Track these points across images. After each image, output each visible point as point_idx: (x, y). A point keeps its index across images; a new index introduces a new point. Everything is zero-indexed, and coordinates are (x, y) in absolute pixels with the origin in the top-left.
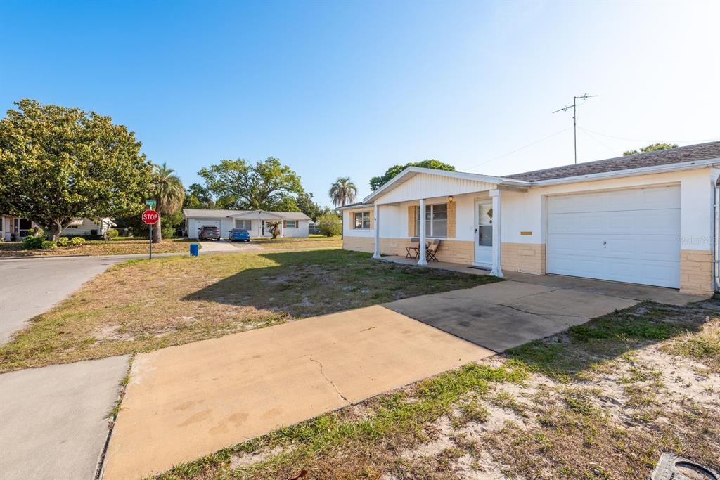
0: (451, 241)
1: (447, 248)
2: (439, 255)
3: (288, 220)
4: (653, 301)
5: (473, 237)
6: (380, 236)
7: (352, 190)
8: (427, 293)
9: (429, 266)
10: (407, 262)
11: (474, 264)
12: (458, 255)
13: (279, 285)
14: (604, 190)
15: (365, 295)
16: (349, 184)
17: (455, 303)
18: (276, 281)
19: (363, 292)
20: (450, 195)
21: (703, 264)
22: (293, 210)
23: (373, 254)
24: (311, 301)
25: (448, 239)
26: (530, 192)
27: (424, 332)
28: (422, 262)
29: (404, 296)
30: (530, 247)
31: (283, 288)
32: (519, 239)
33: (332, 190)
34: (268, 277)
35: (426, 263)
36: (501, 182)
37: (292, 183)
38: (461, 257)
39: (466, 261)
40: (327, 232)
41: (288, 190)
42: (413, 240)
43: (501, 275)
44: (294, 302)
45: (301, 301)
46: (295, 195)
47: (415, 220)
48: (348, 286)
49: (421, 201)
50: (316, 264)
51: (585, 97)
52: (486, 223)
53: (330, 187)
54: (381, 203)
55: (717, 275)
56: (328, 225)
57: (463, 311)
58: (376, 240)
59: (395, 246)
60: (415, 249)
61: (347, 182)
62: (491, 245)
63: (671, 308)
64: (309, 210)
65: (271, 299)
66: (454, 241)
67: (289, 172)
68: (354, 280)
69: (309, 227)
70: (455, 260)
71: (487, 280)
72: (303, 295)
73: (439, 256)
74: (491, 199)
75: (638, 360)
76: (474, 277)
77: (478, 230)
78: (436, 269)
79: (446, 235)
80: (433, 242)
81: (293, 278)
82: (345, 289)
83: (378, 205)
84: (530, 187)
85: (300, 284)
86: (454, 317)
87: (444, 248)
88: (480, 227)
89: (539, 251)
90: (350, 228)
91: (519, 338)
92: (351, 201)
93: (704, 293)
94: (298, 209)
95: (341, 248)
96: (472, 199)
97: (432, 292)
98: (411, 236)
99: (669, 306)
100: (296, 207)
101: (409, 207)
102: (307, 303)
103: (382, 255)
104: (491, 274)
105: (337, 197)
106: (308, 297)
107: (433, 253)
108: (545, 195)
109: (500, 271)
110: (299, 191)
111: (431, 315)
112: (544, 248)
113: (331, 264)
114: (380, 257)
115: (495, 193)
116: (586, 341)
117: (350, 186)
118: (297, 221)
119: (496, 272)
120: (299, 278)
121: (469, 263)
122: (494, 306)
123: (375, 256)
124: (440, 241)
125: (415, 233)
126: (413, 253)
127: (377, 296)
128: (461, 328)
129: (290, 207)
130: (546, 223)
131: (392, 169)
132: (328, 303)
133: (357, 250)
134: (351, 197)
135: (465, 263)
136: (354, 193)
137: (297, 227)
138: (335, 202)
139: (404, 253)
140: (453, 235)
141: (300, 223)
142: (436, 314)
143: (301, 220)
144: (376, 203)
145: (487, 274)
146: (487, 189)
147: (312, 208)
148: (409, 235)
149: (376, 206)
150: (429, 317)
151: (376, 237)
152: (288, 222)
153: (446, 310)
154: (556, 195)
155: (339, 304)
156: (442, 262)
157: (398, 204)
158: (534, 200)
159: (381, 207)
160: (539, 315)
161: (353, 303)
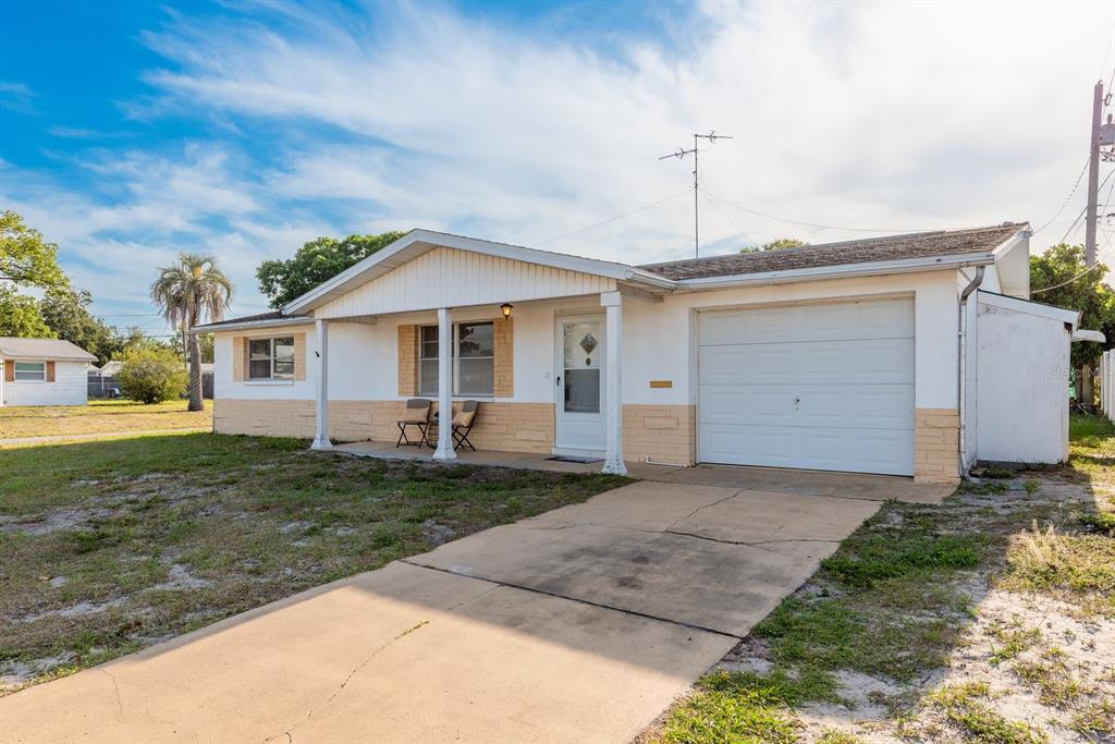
0: (504, 405)
1: (493, 419)
2: (476, 436)
3: (17, 360)
4: (899, 499)
5: (553, 394)
6: (331, 397)
7: (220, 286)
8: (499, 522)
9: (463, 461)
10: (407, 455)
11: (555, 452)
12: (521, 435)
13: (66, 537)
14: (796, 302)
15: (351, 540)
16: (210, 271)
17: (576, 540)
18: (50, 528)
19: (340, 532)
20: (504, 301)
21: (947, 431)
22: (32, 331)
23: (312, 441)
24: (195, 572)
25: (497, 400)
26: (668, 300)
27: (556, 615)
28: (444, 452)
29: (451, 533)
30: (666, 411)
31: (85, 546)
32: (645, 397)
33: (165, 284)
34: (13, 519)
35: (453, 455)
36: (630, 276)
37: (26, 259)
38: (524, 437)
39: (537, 447)
40: (145, 392)
41: (17, 278)
42: (411, 405)
43: (623, 471)
44: (142, 583)
45: (164, 579)
46: (36, 294)
47: (416, 358)
48: (291, 521)
49: (442, 314)
50: (155, 471)
51: (712, 137)
52: (579, 364)
53: (156, 277)
54: (330, 316)
55: (962, 450)
56: (145, 374)
57: (604, 554)
58: (319, 406)
59: (364, 418)
60: (419, 423)
61: (206, 266)
62: (598, 412)
63: (929, 510)
64: (80, 337)
65: (58, 582)
66: (510, 404)
67: (18, 229)
68: (302, 505)
69: (90, 379)
70: (510, 445)
71: (604, 482)
72: (166, 560)
73: (475, 438)
74: (603, 312)
75: (984, 611)
76: (572, 478)
77: (562, 380)
78: (482, 467)
79: (492, 391)
80: (461, 406)
81: (102, 513)
82: (284, 530)
83: (327, 321)
84: (671, 290)
85: (139, 529)
86: (596, 569)
87: (486, 419)
88: (567, 372)
89: (685, 419)
90: (236, 379)
91: (755, 601)
92: (216, 311)
93: (949, 480)
94: (47, 329)
95: (210, 430)
96: (549, 312)
97: (508, 517)
98: (407, 393)
99: (925, 506)
100: (41, 325)
101: (401, 329)
102: (182, 579)
103: (334, 442)
104: (605, 470)
105: (177, 301)
106: (181, 563)
107: (463, 431)
108: (694, 309)
109: (621, 462)
110: (50, 283)
111: (541, 570)
112: (693, 410)
113: (208, 470)
114: (329, 446)
115: (611, 300)
116: (870, 586)
117: (213, 275)
118: (51, 364)
119: (614, 466)
120: (124, 512)
121: (543, 451)
122: (659, 536)
123: (316, 445)
124: (479, 403)
125: (416, 388)
126: (414, 434)
127: (383, 541)
128: (627, 593)
129: (22, 326)
130: (696, 364)
131: (313, 245)
132: (256, 572)
133: (260, 432)
134: (215, 305)
135: (534, 451)
136: (224, 297)
137: (51, 379)
138: (170, 315)
139: (393, 435)
140: (508, 390)
141: (58, 368)
142: (553, 567)
143: (65, 361)
144: (320, 314)
145: (597, 471)
146: (595, 290)
147: (89, 331)
148: (401, 393)
149: (319, 323)
150: (543, 578)
151: (319, 400)
152: (20, 366)
153: (569, 557)
154: (713, 310)
155: (289, 571)
156: (481, 451)
157: (371, 321)
158: (676, 319)
159: (332, 325)
160: (750, 545)
161: (327, 563)
